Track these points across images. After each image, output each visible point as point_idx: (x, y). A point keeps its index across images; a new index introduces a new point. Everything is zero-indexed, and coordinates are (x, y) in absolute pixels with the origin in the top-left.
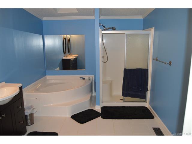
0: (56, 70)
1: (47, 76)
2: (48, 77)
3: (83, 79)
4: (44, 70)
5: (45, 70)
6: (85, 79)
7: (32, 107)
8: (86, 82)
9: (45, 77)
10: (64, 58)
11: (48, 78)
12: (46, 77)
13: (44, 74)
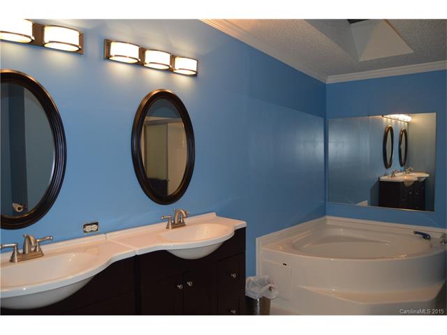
0: (358, 204)
1: (328, 217)
2: (330, 220)
3: (425, 236)
4: (323, 202)
5: (325, 201)
6: (430, 238)
7: (269, 283)
8: (431, 247)
9: (323, 218)
10: (384, 178)
11: (329, 223)
12: (326, 220)
13: (322, 212)
